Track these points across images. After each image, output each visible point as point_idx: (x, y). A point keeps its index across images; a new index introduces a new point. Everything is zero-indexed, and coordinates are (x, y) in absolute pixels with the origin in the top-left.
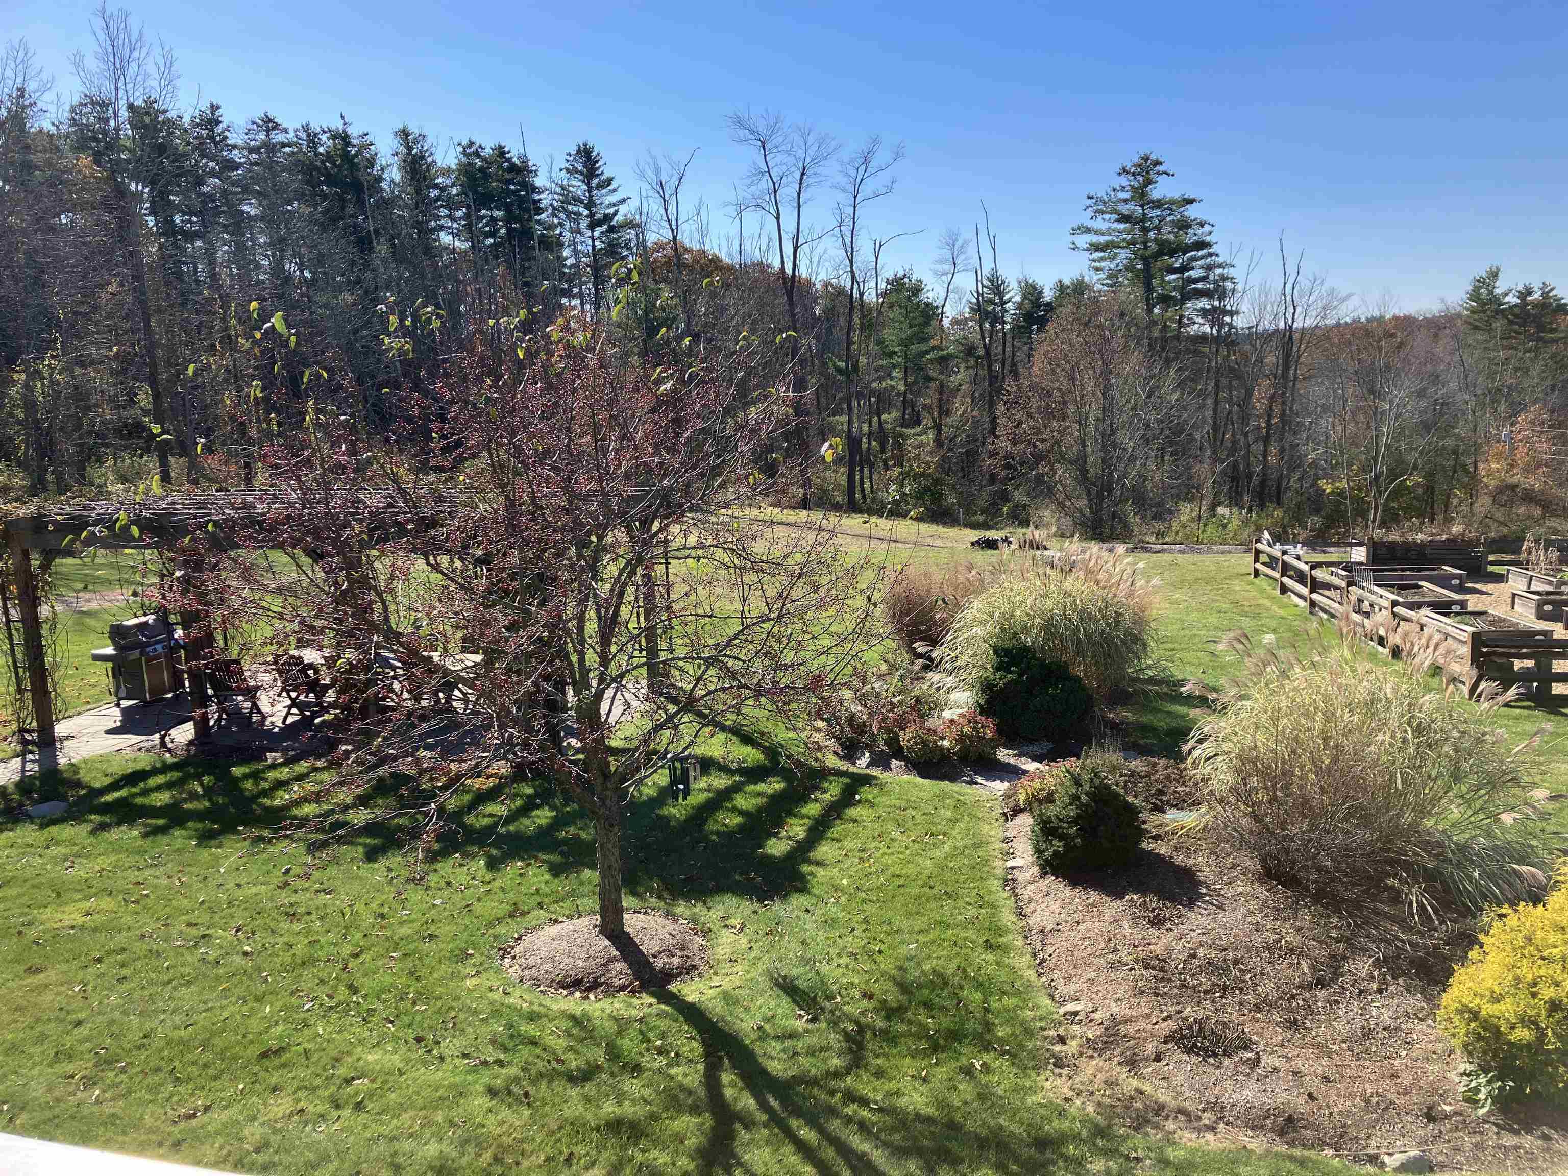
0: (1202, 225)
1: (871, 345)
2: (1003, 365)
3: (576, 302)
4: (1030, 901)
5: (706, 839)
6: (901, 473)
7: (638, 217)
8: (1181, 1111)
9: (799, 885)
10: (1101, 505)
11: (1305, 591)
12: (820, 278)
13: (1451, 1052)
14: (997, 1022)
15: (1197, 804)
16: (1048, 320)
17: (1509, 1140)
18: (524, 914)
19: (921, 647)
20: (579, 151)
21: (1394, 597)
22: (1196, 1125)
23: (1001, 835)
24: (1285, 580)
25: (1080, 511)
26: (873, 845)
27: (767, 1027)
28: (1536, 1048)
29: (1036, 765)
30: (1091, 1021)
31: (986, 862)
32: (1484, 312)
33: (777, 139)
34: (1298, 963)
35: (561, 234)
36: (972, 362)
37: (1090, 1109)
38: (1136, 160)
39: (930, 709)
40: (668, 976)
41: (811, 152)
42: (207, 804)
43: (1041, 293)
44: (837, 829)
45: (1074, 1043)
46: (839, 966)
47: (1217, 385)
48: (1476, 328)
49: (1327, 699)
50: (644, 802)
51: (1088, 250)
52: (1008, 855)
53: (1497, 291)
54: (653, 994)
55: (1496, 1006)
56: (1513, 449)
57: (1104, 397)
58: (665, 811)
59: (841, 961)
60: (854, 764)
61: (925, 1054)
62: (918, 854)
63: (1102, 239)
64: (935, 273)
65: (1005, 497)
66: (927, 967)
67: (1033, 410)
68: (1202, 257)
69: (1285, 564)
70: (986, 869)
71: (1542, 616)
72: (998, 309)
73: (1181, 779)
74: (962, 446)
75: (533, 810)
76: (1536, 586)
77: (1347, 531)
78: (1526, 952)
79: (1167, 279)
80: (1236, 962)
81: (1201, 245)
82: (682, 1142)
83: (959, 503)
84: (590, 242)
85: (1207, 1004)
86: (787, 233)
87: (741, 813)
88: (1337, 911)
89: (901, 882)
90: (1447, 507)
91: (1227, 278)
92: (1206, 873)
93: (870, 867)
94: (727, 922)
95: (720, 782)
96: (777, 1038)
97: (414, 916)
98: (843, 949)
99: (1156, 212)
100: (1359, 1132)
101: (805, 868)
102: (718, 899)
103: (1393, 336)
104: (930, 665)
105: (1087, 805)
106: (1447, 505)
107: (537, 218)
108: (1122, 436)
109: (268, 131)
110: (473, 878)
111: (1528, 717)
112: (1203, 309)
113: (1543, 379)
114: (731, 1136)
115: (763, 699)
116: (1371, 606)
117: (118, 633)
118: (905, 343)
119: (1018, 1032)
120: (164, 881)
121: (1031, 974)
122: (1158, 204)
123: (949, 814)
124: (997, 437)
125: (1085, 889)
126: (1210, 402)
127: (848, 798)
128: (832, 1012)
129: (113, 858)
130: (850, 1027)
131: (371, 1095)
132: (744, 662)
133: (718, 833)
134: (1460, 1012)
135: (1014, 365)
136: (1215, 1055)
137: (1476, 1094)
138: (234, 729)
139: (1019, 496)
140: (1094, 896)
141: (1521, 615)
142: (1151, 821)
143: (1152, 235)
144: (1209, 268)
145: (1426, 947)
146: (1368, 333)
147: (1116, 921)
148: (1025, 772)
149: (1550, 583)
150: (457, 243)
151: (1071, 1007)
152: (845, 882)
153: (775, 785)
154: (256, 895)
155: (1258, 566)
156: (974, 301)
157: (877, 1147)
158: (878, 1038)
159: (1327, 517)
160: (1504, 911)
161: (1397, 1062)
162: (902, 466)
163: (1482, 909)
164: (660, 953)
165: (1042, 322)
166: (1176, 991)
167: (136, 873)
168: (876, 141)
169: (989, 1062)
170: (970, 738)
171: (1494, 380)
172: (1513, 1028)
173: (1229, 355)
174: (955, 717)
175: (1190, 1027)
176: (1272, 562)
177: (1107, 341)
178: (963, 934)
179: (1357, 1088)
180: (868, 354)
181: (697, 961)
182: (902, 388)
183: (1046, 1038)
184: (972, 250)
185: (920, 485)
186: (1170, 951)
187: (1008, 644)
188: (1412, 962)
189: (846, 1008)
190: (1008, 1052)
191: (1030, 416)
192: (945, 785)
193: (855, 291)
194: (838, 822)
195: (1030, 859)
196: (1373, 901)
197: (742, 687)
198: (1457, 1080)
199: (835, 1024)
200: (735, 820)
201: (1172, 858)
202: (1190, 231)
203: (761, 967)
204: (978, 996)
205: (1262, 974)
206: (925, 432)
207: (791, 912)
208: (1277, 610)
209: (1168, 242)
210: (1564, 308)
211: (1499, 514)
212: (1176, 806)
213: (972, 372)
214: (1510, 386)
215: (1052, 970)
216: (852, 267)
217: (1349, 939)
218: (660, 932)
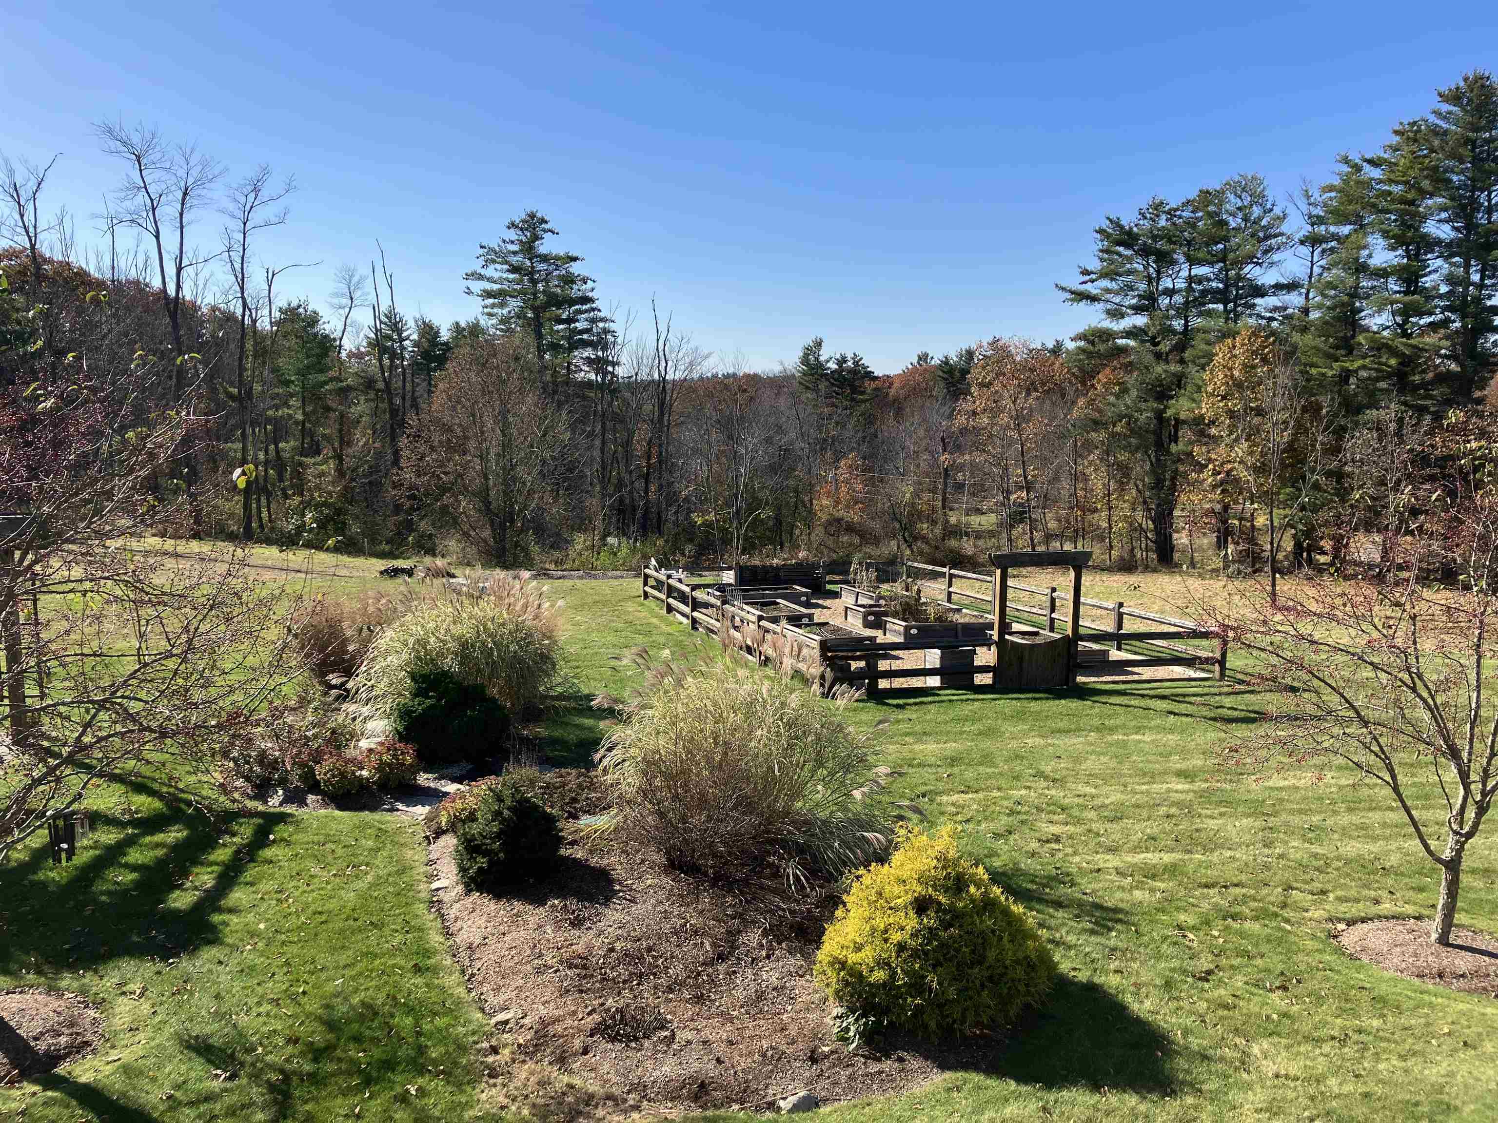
0: (584, 281)
1: (266, 373)
2: (404, 399)
4: (457, 919)
5: (95, 901)
6: (301, 502)
8: (609, 1097)
9: (210, 936)
10: (504, 535)
11: (687, 610)
12: (206, 301)
13: (826, 999)
14: (429, 1043)
15: (609, 807)
16: (447, 359)
17: (874, 1067)
19: (334, 679)
21: (758, 613)
22: (622, 1107)
23: (424, 859)
24: (671, 600)
25: (485, 540)
26: (291, 884)
27: (178, 1094)
28: (887, 986)
29: (456, 786)
30: (522, 1027)
31: (410, 887)
32: (812, 375)
33: (154, 156)
34: (702, 943)
36: (372, 395)
37: (525, 1112)
38: (524, 216)
39: (347, 740)
40: (54, 1058)
41: (194, 173)
43: (438, 332)
44: (251, 873)
45: (507, 1051)
46: (259, 1015)
47: (603, 428)
48: (807, 388)
49: (715, 704)
50: (14, 869)
51: (481, 296)
52: (431, 877)
53: (822, 358)
54: (36, 1082)
55: (859, 955)
56: (837, 489)
57: (504, 435)
58: (41, 876)
59: (261, 1009)
60: (266, 802)
61: (359, 1089)
62: (340, 888)
63: (496, 287)
64: (332, 306)
65: (409, 526)
66: (355, 1000)
67: (435, 444)
68: (586, 311)
69: (670, 586)
70: (411, 894)
71: (867, 625)
72: (396, 345)
73: (592, 787)
74: (364, 476)
76: (863, 601)
77: (716, 558)
78: (878, 905)
79: (555, 328)
80: (649, 949)
81: (586, 300)
83: (363, 533)
85: (626, 993)
86: (168, 252)
87: (134, 868)
88: (730, 891)
89: (323, 918)
90: (791, 536)
91: (609, 332)
92: (619, 871)
93: (289, 907)
94: (124, 989)
95: (109, 837)
96: (191, 1104)
98: (262, 997)
99: (542, 266)
100: (759, 1084)
101: (216, 918)
102: (111, 965)
103: (745, 391)
104: (345, 696)
105: (508, 820)
106: (791, 534)
108: (520, 471)
111: (863, 708)
112: (588, 358)
113: (856, 432)
115: (168, 741)
116: (742, 621)
118: (303, 373)
119: (451, 1050)
121: (461, 991)
122: (545, 258)
123: (370, 843)
124: (400, 469)
125: (508, 901)
126: (598, 442)
127: (261, 839)
128: (253, 1065)
130: (274, 1077)
132: (146, 702)
133: (109, 893)
134: (831, 964)
135: (414, 399)
136: (636, 1039)
137: (847, 1032)
139: (424, 526)
140: (517, 906)
141: (853, 624)
142: (567, 828)
143: (540, 287)
144: (593, 321)
145: (802, 912)
146: (726, 387)
147: (540, 927)
148: (446, 794)
149: (871, 598)
151: (501, 1017)
152: (262, 926)
153: (175, 834)
155: (647, 589)
156: (373, 336)
158: (306, 1084)
159: (699, 545)
160: (860, 872)
161: (784, 1017)
162: (302, 495)
163: (842, 874)
164: (42, 1034)
165: (441, 361)
166: (598, 985)
168: (266, 171)
169: (424, 1085)
170: (389, 765)
171: (821, 431)
172: (871, 971)
173: (612, 401)
174: (373, 746)
175: (613, 1017)
176: (659, 585)
177: (504, 382)
178: (390, 962)
179: (756, 1045)
180: (262, 382)
181: (89, 1037)
182: (300, 417)
183: (479, 1051)
184: (369, 285)
185: (322, 514)
186: (590, 948)
187: (426, 670)
188: (791, 927)
189: (268, 1058)
190: (443, 1072)
191: (433, 449)
192: (366, 815)
193: (246, 317)
194: (252, 865)
195: (455, 879)
196: (759, 878)
197: (145, 729)
198: (832, 1023)
199: (257, 1077)
200: (126, 878)
201: (587, 860)
202: (575, 287)
203: (168, 1030)
204: (409, 1021)
205: (672, 957)
206: (325, 461)
207: (201, 966)
208: (665, 628)
209: (555, 295)
210: (869, 375)
211: (830, 542)
212: (588, 812)
213: (373, 405)
214: (833, 437)
215: (481, 983)
216: (243, 293)
217: (741, 915)
218: (42, 1011)
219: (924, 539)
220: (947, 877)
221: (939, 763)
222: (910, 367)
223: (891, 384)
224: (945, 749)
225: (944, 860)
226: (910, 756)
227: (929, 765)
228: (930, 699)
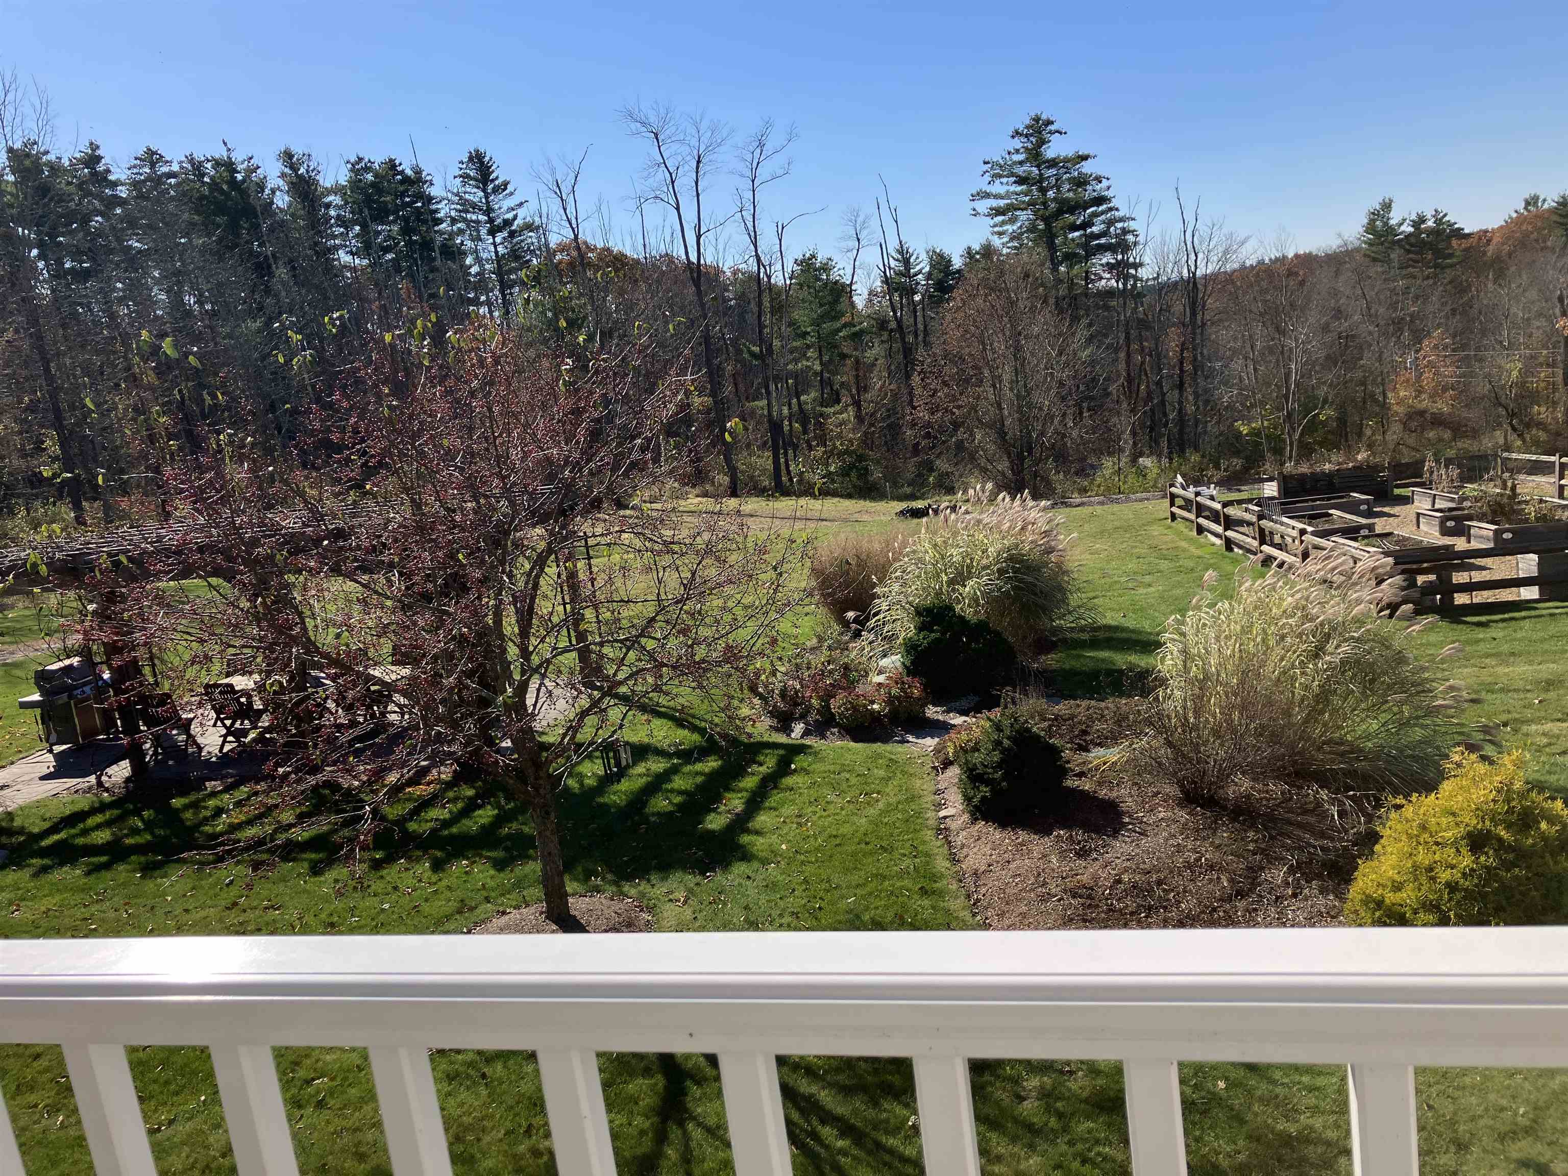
0: (1099, 180)
1: (783, 328)
2: (916, 336)
3: (484, 310)
4: (963, 846)
5: (647, 820)
6: (825, 453)
7: (537, 219)
9: (740, 854)
10: (1022, 464)
11: (1219, 529)
12: (727, 264)
16: (959, 287)
18: (472, 909)
20: (471, 159)
21: (1301, 526)
23: (933, 788)
24: (1201, 521)
25: (1003, 474)
26: (810, 809)
29: (963, 718)
31: (919, 814)
32: (1382, 244)
33: (669, 130)
34: (1218, 878)
35: (462, 244)
36: (885, 336)
38: (1028, 122)
39: (859, 675)
41: (705, 139)
42: (149, 837)
43: (950, 261)
44: (775, 798)
46: (781, 926)
47: (1127, 337)
48: (1375, 260)
51: (989, 215)
52: (939, 806)
53: (1392, 222)
55: (1399, 895)
56: (1419, 375)
57: (1016, 359)
58: (605, 798)
59: (783, 921)
60: (789, 735)
62: (853, 814)
63: (1002, 203)
64: (841, 250)
65: (929, 467)
66: (866, 918)
67: (947, 378)
68: (1102, 213)
69: (1199, 505)
70: (920, 821)
71: (1445, 532)
72: (909, 281)
73: (1103, 719)
74: (883, 420)
75: (474, 810)
76: (1440, 504)
78: (1421, 840)
79: (1070, 236)
80: (1159, 883)
81: (1100, 200)
82: (637, 1103)
83: (885, 477)
84: (492, 248)
86: (688, 223)
87: (680, 792)
88: (1253, 826)
89: (838, 841)
90: (1360, 437)
91: (1129, 232)
92: (1129, 804)
93: (807, 830)
94: (671, 897)
95: (658, 765)
97: (363, 922)
98: (784, 910)
99: (1051, 172)
101: (745, 839)
102: (661, 876)
103: (1296, 273)
105: (1009, 750)
106: (1361, 435)
107: (436, 228)
108: (1036, 395)
109: (153, 165)
110: (420, 881)
112: (1108, 264)
113: (1444, 304)
114: (683, 1092)
116: (1283, 537)
117: (43, 678)
118: (817, 323)
120: (111, 914)
121: (965, 915)
122: (1053, 163)
123: (882, 773)
124: (914, 408)
125: (1013, 830)
126: (1122, 355)
127: (783, 768)
129: (57, 898)
131: (331, 1092)
133: (658, 814)
134: (1366, 904)
135: (926, 335)
138: (170, 763)
139: (943, 465)
140: (1023, 835)
141: (1426, 533)
142: (1074, 760)
143: (1051, 194)
144: (1111, 223)
145: (1337, 850)
146: (1274, 272)
147: (1045, 856)
148: (953, 726)
149: (1452, 500)
150: (357, 261)
152: (784, 847)
153: (712, 764)
154: (205, 918)
155: (1174, 509)
156: (882, 273)
157: (823, 1088)
159: (1247, 459)
160: (1399, 802)
162: (825, 445)
165: (954, 290)
166: (1103, 915)
167: (83, 910)
168: (768, 124)
170: (898, 698)
171: (1396, 309)
172: (1416, 913)
173: (1136, 308)
174: (883, 681)
176: (1187, 505)
177: (1014, 302)
178: (899, 884)
180: (781, 337)
182: (818, 368)
184: (874, 223)
185: (844, 462)
186: (1096, 878)
187: (929, 604)
188: (1324, 865)
191: (945, 384)
192: (878, 747)
193: (762, 275)
194: (775, 791)
195: (961, 807)
196: (1287, 813)
200: (674, 801)
201: (1095, 792)
202: (1089, 188)
205: (1185, 891)
206: (844, 410)
207: (733, 881)
208: (1194, 550)
209: (1067, 200)
210: (1458, 233)
211: (1411, 440)
212: (1100, 745)
213: (886, 346)
214: (1412, 316)
215: (986, 908)
216: (756, 251)
217: (1264, 850)
218: (606, 912)
219: (1541, 425)
220: (1511, 810)
221: (1528, 687)
222: (1514, 215)
223: (1489, 241)
224: (1540, 671)
225: (1506, 791)
226: (1490, 679)
227: (1515, 690)
228: (1523, 614)
